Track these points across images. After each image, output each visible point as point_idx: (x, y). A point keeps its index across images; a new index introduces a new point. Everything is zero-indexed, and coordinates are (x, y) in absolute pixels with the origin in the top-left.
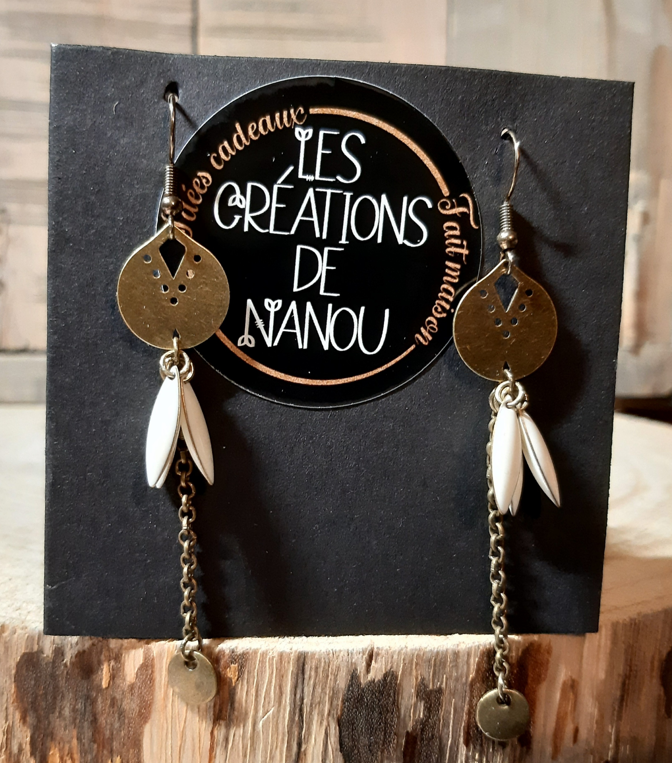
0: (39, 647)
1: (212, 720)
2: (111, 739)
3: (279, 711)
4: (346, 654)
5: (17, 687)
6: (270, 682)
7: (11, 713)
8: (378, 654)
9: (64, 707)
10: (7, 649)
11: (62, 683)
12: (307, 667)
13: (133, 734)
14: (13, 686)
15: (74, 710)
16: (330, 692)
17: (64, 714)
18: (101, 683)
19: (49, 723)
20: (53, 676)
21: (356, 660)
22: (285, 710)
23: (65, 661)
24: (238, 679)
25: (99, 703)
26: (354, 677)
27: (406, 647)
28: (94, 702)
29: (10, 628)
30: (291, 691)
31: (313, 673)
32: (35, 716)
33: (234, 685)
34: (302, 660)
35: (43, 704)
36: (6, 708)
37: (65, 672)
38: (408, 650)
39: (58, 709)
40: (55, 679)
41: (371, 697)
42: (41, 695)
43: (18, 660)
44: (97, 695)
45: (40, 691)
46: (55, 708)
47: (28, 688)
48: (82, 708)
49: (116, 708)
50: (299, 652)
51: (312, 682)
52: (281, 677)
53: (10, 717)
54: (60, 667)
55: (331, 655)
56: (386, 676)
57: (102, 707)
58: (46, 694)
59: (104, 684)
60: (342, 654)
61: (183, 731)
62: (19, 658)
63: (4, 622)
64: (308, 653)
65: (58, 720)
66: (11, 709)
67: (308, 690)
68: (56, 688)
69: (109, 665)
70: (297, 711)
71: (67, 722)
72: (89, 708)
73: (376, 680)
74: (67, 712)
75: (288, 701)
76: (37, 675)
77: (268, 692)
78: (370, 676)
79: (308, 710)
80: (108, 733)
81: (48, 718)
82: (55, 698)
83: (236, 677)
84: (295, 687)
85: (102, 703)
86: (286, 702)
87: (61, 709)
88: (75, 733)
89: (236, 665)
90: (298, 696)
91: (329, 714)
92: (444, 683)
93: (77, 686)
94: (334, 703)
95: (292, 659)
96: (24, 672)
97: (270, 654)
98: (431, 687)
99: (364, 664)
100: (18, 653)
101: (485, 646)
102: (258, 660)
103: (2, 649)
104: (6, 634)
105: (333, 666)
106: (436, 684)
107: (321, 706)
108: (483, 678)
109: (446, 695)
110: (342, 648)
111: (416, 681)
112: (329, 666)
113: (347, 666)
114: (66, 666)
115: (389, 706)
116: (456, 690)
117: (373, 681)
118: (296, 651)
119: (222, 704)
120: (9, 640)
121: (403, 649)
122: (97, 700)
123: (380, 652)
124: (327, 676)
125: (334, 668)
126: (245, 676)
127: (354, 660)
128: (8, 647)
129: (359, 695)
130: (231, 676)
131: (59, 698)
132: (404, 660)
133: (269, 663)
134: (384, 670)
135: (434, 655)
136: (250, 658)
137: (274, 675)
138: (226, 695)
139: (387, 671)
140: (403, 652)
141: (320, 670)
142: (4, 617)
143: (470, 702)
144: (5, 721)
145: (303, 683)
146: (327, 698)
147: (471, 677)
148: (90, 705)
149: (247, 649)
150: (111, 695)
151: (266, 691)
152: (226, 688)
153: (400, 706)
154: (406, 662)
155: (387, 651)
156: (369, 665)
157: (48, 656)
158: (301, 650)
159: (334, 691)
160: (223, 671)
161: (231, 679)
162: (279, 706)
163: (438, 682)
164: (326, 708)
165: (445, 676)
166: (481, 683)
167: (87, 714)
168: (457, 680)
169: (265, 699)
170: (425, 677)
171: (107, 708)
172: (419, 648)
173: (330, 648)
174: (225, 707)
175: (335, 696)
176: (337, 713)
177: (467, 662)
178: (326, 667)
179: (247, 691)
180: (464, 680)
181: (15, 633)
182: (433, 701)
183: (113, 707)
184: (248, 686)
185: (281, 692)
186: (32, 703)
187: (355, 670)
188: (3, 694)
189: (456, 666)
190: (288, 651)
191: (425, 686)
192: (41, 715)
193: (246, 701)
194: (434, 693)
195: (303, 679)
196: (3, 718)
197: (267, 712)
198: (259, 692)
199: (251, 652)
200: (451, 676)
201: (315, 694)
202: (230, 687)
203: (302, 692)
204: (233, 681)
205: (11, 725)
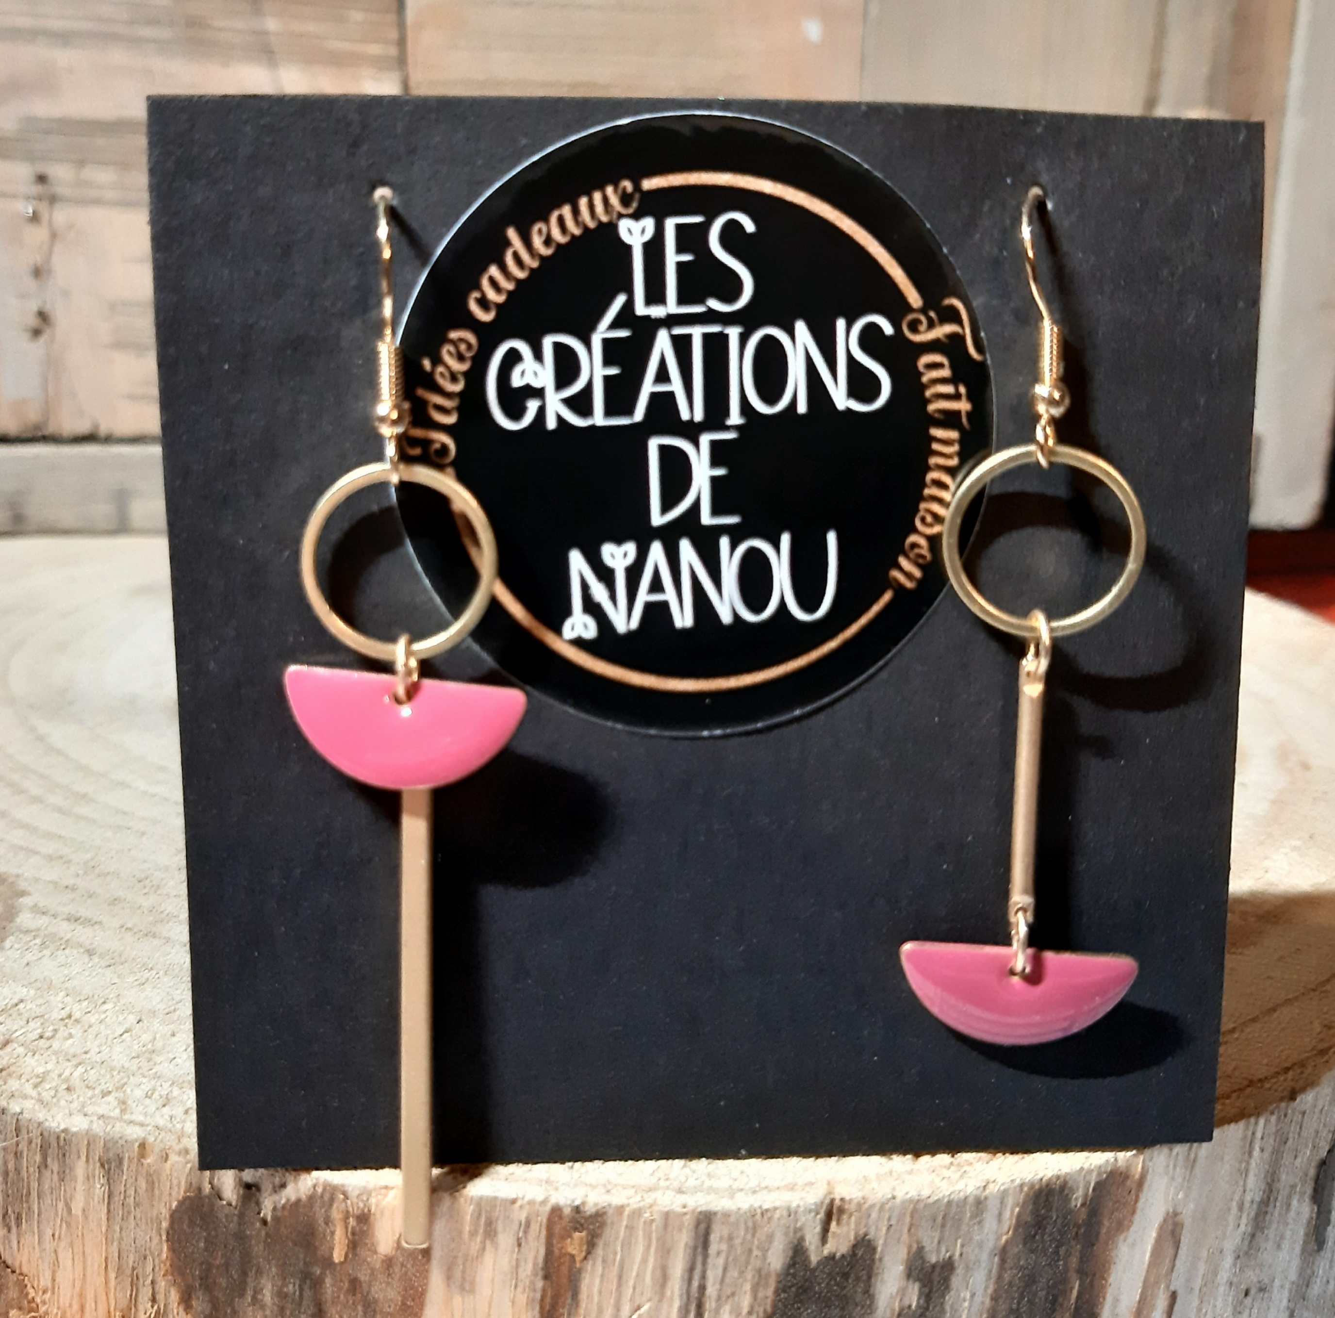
0: (212, 1188)
3: (658, 1308)
4: (785, 1214)
5: (172, 1249)
6: (644, 1261)
7: (162, 1290)
8: (841, 1211)
9: (262, 1289)
10: (151, 1185)
11: (258, 1249)
12: (714, 1237)
14: (165, 1249)
15: (281, 1295)
16: (753, 1276)
17: (262, 1300)
18: (331, 1253)
19: (234, 1312)
20: (241, 1237)
21: (804, 1225)
22: (671, 1304)
23: (262, 1215)
24: (585, 1258)
25: (328, 1285)
26: (798, 1251)
27: (894, 1198)
28: (317, 1284)
29: (157, 1150)
30: (683, 1277)
31: (724, 1247)
32: (207, 1298)
33: (578, 1265)
34: (703, 1226)
35: (223, 1282)
36: (153, 1282)
37: (263, 1233)
38: (898, 1201)
39: (250, 1292)
40: (245, 1244)
41: (828, 1284)
42: (218, 1267)
43: (174, 1207)
44: (323, 1273)
45: (216, 1259)
46: (244, 1290)
47: (193, 1253)
48: (295, 1292)
49: (359, 1296)
50: (701, 1213)
51: (721, 1261)
52: (665, 1251)
53: (160, 1297)
54: (253, 1224)
55: (758, 1216)
56: (855, 1246)
57: (333, 1292)
58: (227, 1265)
59: (338, 1256)
60: (777, 1215)
62: (175, 1203)
63: (144, 1138)
64: (715, 1214)
65: (250, 1309)
66: (162, 1284)
67: (713, 1275)
68: (246, 1256)
69: (347, 1228)
70: (693, 1308)
71: (268, 1312)
72: (307, 1293)
73: (838, 1255)
74: (267, 1296)
75: (677, 1292)
76: (209, 1234)
77: (640, 1277)
78: (827, 1250)
79: (714, 1305)
81: (231, 1304)
82: (244, 1274)
83: (584, 1254)
84: (691, 1270)
85: (333, 1286)
86: (672, 1293)
87: (257, 1291)
89: (584, 1234)
90: (695, 1284)
91: (750, 1313)
92: (957, 1254)
93: (286, 1255)
94: (761, 1295)
95: (686, 1224)
96: (185, 1227)
97: (647, 1215)
98: (934, 1260)
99: (818, 1229)
100: (174, 1194)
101: (1032, 1186)
102: (625, 1223)
103: (143, 1184)
104: (149, 1161)
105: (761, 1235)
106: (944, 1255)
107: (736, 1299)
108: (1025, 1239)
109: (960, 1270)
110: (777, 1204)
111: (909, 1253)
112: (753, 1235)
113: (786, 1234)
114: (264, 1222)
115: (859, 1297)
116: (978, 1261)
117: (831, 1257)
118: (693, 1211)
119: (556, 1298)
120: (155, 1171)
121: (888, 1200)
122: (323, 1281)
123: (846, 1207)
124: (750, 1251)
125: (763, 1238)
126: (599, 1251)
127: (799, 1224)
128: (153, 1183)
129: (806, 1281)
130: (574, 1252)
131: (252, 1274)
132: (889, 1219)
133: (644, 1230)
134: (852, 1237)
135: (943, 1208)
136: (609, 1221)
137: (653, 1250)
138: (565, 1280)
139: (859, 1238)
140: (887, 1206)
141: (737, 1241)
142: (142, 1125)
143: (1000, 1277)
144: (150, 1304)
145: (704, 1263)
146: (748, 1287)
147: (1004, 1238)
148: (310, 1289)
149: (604, 1208)
150: (350, 1275)
151: (637, 1275)
152: (564, 1270)
153: (877, 1296)
154: (893, 1222)
155: (859, 1206)
156: (825, 1230)
157: (230, 1204)
158: (704, 1208)
159: (761, 1276)
160: (558, 1243)
161: (573, 1257)
162: (660, 1301)
163: (947, 1252)
164: (746, 1302)
165: (959, 1241)
166: (1021, 1246)
167: (305, 1302)
168: (980, 1245)
169: (634, 1288)
170: (924, 1244)
171: (342, 1296)
172: (917, 1198)
173: (756, 1205)
174: (561, 1301)
175: (763, 1282)
176: (765, 1311)
177: (1000, 1215)
178: (749, 1237)
179: (602, 1276)
180: (990, 1244)
181: (166, 1160)
182: (935, 1283)
183: (354, 1295)
184: (604, 1268)
185: (664, 1277)
186: (201, 1279)
187: (802, 1239)
188: (145, 1258)
189: (980, 1222)
190: (679, 1209)
191: (922, 1258)
192: (217, 1298)
193: (600, 1292)
194: (938, 1270)
195: (706, 1256)
196: (146, 1299)
197: (639, 1308)
198: (624, 1277)
199: (611, 1211)
200: (971, 1239)
201: (727, 1280)
202: (570, 1269)
203: (703, 1277)
204: (578, 1259)
205: (162, 1311)
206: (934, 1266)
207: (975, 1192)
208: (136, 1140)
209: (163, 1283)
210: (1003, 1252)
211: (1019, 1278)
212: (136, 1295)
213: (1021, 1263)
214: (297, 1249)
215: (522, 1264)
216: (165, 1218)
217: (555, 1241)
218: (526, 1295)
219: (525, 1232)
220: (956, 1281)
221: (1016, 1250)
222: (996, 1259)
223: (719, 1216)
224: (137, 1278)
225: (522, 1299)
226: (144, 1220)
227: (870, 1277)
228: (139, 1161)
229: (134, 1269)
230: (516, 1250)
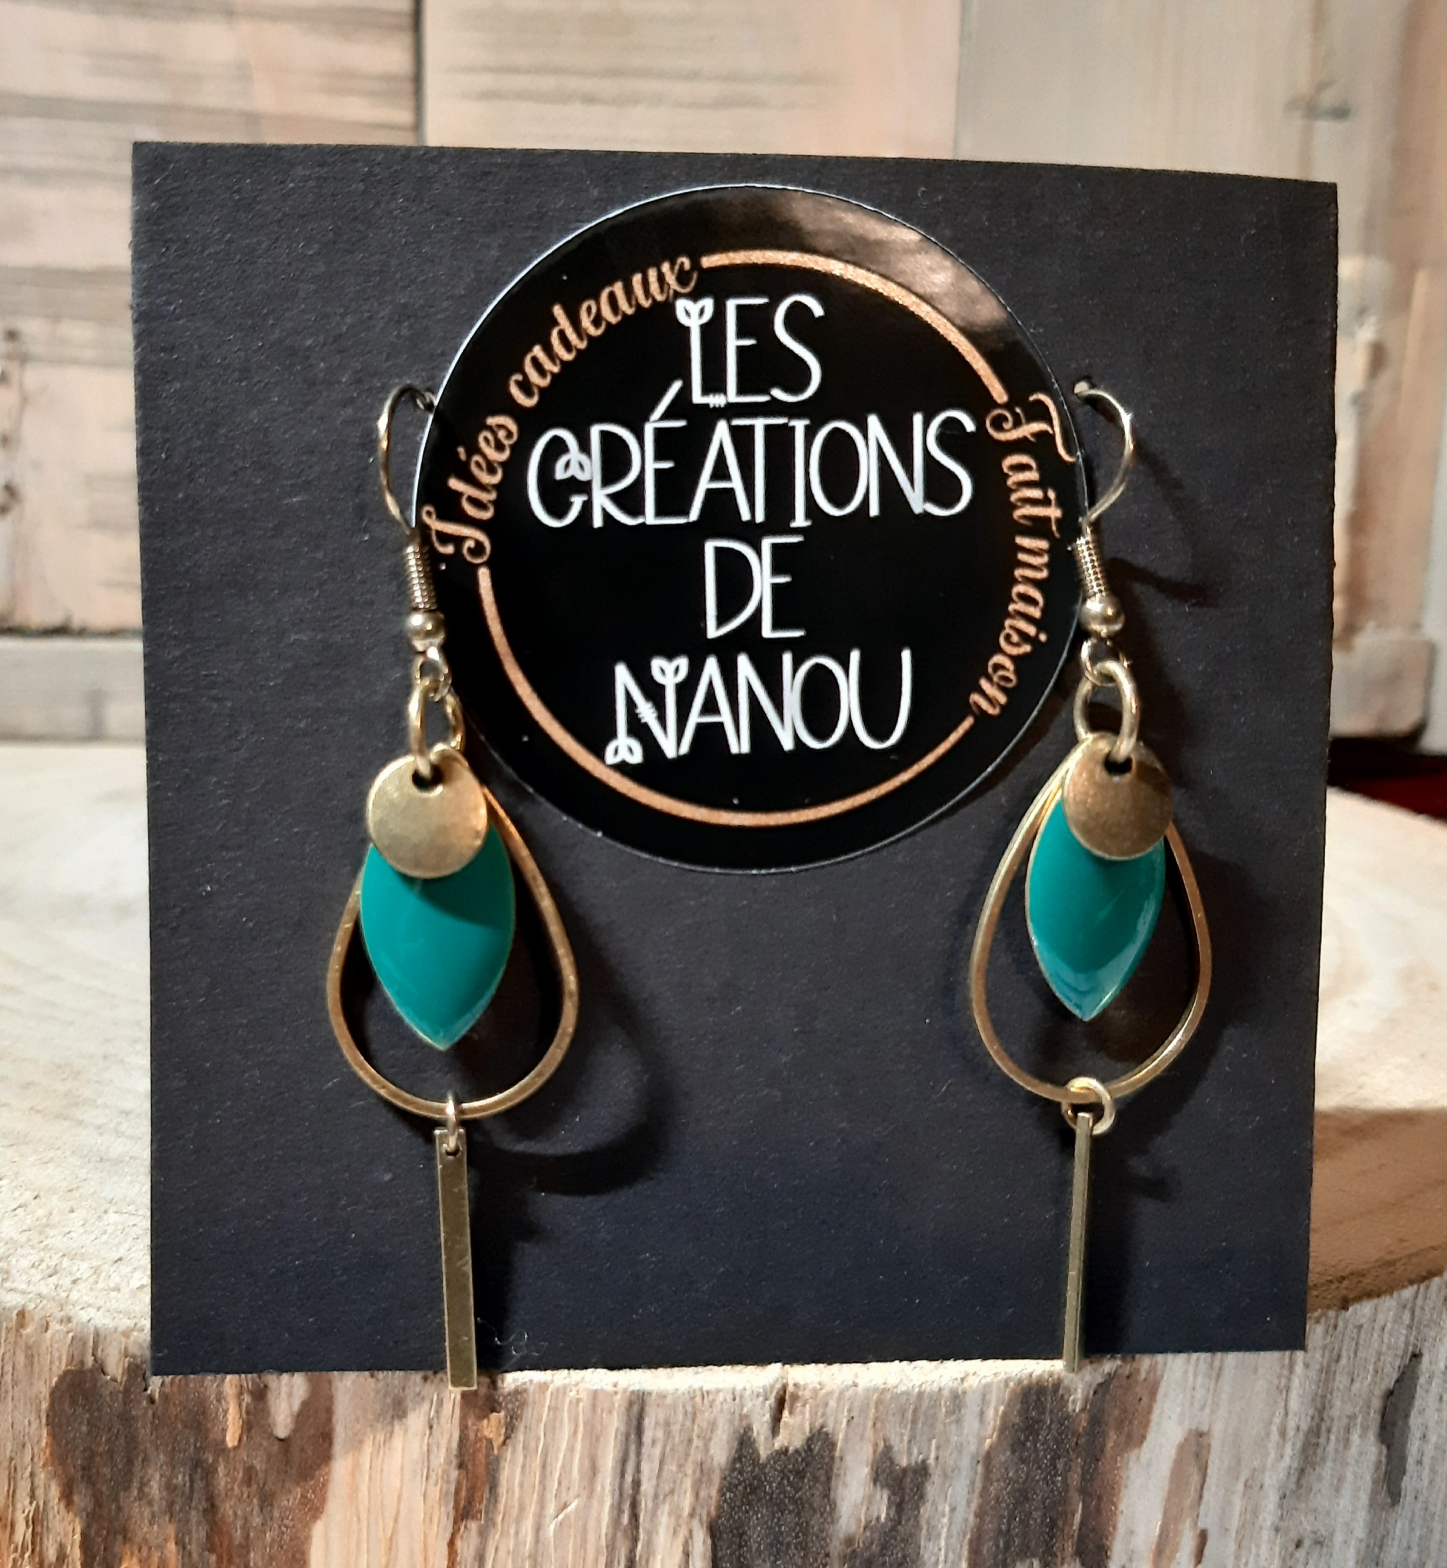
0: (96, 1360)
1: (452, 1519)
2: (246, 1546)
3: (587, 1507)
4: (729, 1397)
5: (53, 1435)
6: (571, 1449)
7: (42, 1484)
8: (795, 1397)
9: (149, 1481)
10: (30, 1358)
11: (144, 1432)
12: (648, 1422)
13: (291, 1540)
14: (45, 1435)
15: (169, 1487)
16: (694, 1471)
17: (148, 1495)
18: (224, 1436)
19: (119, 1509)
20: (125, 1418)
21: (750, 1411)
22: (601, 1502)
23: (149, 1392)
24: (504, 1443)
25: (221, 1475)
26: (744, 1442)
27: (856, 1385)
28: (209, 1473)
29: (37, 1318)
30: (614, 1468)
31: (660, 1434)
32: (90, 1492)
33: (496, 1451)
34: (636, 1409)
35: (106, 1471)
36: (32, 1475)
37: (150, 1413)
38: (860, 1389)
39: (136, 1484)
40: (131, 1426)
41: (779, 1484)
42: (101, 1455)
43: (54, 1384)
44: (216, 1461)
45: (99, 1445)
46: (131, 1481)
47: (74, 1438)
48: (185, 1485)
49: (254, 1487)
50: (633, 1392)
51: (657, 1452)
52: (594, 1438)
53: (40, 1492)
54: (139, 1402)
55: (698, 1399)
56: (810, 1440)
57: (227, 1483)
58: (111, 1452)
59: (231, 1440)
60: (721, 1397)
61: (391, 1538)
62: (55, 1379)
63: (24, 1306)
64: (650, 1394)
65: (137, 1504)
66: (41, 1477)
67: (648, 1469)
68: (132, 1441)
69: (240, 1405)
70: (626, 1507)
71: (156, 1508)
72: (199, 1484)
73: (791, 1449)
74: (155, 1488)
75: (608, 1488)
76: (92, 1415)
77: (566, 1468)
78: (779, 1443)
79: (650, 1505)
80: (238, 1535)
81: (116, 1499)
82: (130, 1462)
83: (502, 1438)
84: (624, 1461)
85: (227, 1475)
86: (603, 1488)
87: (143, 1484)
88: (171, 1530)
89: (502, 1414)
90: (629, 1478)
91: (692, 1515)
92: (933, 1456)
93: (175, 1440)
94: (703, 1494)
95: (617, 1405)
96: (66, 1407)
97: (573, 1394)
98: (904, 1462)
99: (767, 1417)
100: (54, 1369)
101: (1020, 1382)
102: (548, 1403)
103: (21, 1359)
104: (28, 1330)
105: (702, 1420)
106: (916, 1457)
107: (676, 1497)
108: (1012, 1445)
109: (936, 1477)
110: (721, 1386)
111: (875, 1452)
112: (693, 1421)
113: (731, 1421)
114: (152, 1401)
115: (817, 1502)
116: (957, 1469)
117: (785, 1451)
118: (625, 1390)
119: (472, 1490)
120: (34, 1342)
121: (848, 1388)
122: (216, 1470)
123: (800, 1393)
124: (690, 1441)
125: (705, 1425)
126: (520, 1436)
127: (745, 1410)
128: (32, 1356)
129: (754, 1478)
130: (491, 1436)
131: (138, 1463)
132: (849, 1410)
133: (569, 1411)
134: (807, 1431)
135: (913, 1400)
136: (530, 1400)
137: (580, 1436)
138: (481, 1470)
139: (815, 1431)
140: (848, 1394)
141: (675, 1428)
142: (23, 1292)
143: (984, 1491)
144: (28, 1500)
145: (639, 1453)
146: (688, 1483)
147: (988, 1441)
148: (202, 1479)
149: (525, 1383)
150: (245, 1462)
151: (563, 1467)
152: (481, 1457)
153: (839, 1502)
154: (855, 1414)
155: (815, 1392)
156: (777, 1419)
157: (114, 1380)
158: (636, 1387)
159: (703, 1470)
160: (474, 1424)
161: (490, 1442)
162: (590, 1496)
163: (920, 1453)
164: (687, 1502)
165: (934, 1442)
166: (1008, 1453)
167: (196, 1495)
168: (960, 1449)
169: (560, 1483)
170: (892, 1443)
171: (236, 1487)
172: (882, 1387)
173: (696, 1386)
174: (478, 1494)
175: (705, 1479)
176: (709, 1514)
177: (982, 1414)
178: (688, 1423)
179: (523, 1467)
180: (973, 1448)
181: (47, 1330)
182: (908, 1491)
183: (249, 1486)
184: (525, 1457)
185: (593, 1470)
186: (84, 1468)
187: (749, 1429)
188: (24, 1446)
189: (958, 1421)
190: (610, 1388)
191: (891, 1460)
192: (101, 1493)
193: (521, 1486)
194: (910, 1475)
195: (640, 1443)
196: (24, 1494)
197: (565, 1506)
198: (548, 1468)
199: (531, 1389)
200: (948, 1441)
201: (664, 1474)
202: (487, 1456)
203: (638, 1470)
204: (496, 1445)
205: (41, 1508)
206: (904, 1471)
207: (950, 1384)
208: (15, 1308)
209: (43, 1476)
210: (988, 1458)
211: (1008, 1493)
212: (14, 1491)
213: (1010, 1474)
214: (187, 1431)
215: (435, 1449)
216: (45, 1398)
217: (470, 1423)
218: (438, 1488)
219: (437, 1412)
220: (931, 1490)
221: (1003, 1458)
222: (980, 1468)
223: (653, 1396)
224: (15, 1470)
225: (435, 1492)
226: (22, 1402)
227: (829, 1479)
228: (17, 1331)
229: (11, 1459)
230: (428, 1433)
